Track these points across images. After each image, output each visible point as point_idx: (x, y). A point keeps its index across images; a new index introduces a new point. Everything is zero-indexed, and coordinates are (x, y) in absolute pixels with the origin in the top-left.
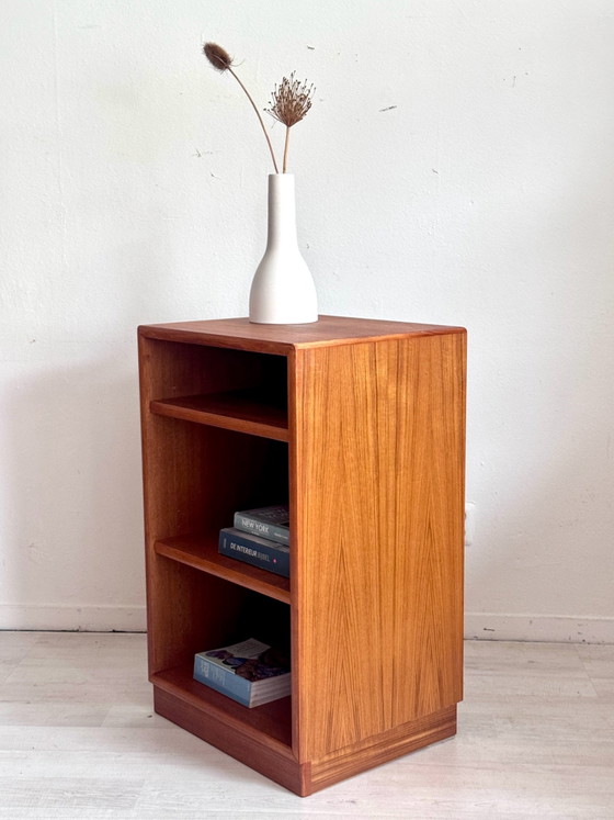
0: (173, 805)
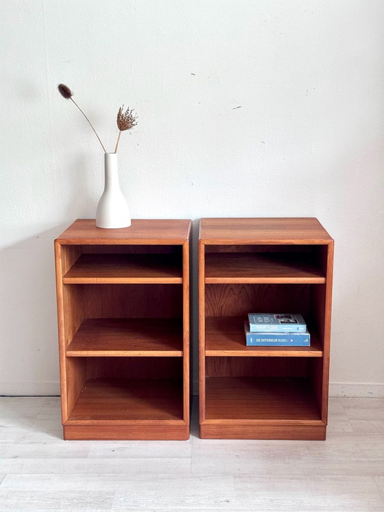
0: (132, 506)
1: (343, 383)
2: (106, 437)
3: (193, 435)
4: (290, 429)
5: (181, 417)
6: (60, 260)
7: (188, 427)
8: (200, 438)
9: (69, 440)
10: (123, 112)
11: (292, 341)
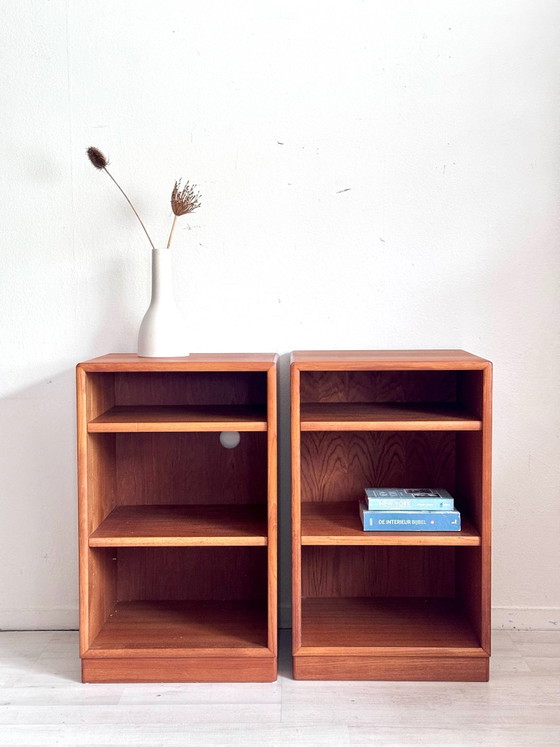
2: (147, 677)
3: (282, 675)
4: (432, 663)
5: (265, 644)
6: (84, 396)
7: (275, 659)
8: (294, 678)
9: (90, 682)
10: (181, 189)
11: (432, 522)
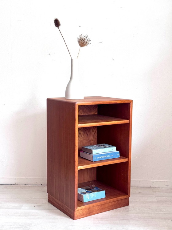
1: (153, 180)
11: (112, 156)
